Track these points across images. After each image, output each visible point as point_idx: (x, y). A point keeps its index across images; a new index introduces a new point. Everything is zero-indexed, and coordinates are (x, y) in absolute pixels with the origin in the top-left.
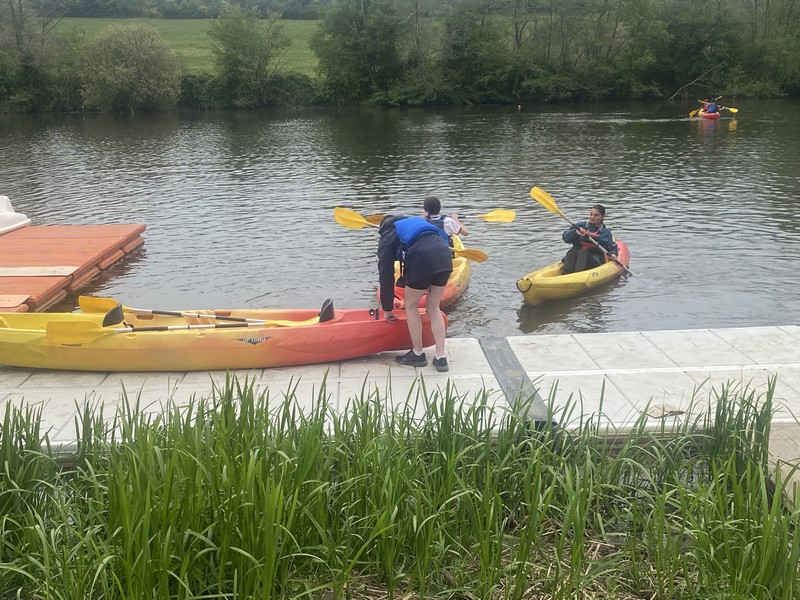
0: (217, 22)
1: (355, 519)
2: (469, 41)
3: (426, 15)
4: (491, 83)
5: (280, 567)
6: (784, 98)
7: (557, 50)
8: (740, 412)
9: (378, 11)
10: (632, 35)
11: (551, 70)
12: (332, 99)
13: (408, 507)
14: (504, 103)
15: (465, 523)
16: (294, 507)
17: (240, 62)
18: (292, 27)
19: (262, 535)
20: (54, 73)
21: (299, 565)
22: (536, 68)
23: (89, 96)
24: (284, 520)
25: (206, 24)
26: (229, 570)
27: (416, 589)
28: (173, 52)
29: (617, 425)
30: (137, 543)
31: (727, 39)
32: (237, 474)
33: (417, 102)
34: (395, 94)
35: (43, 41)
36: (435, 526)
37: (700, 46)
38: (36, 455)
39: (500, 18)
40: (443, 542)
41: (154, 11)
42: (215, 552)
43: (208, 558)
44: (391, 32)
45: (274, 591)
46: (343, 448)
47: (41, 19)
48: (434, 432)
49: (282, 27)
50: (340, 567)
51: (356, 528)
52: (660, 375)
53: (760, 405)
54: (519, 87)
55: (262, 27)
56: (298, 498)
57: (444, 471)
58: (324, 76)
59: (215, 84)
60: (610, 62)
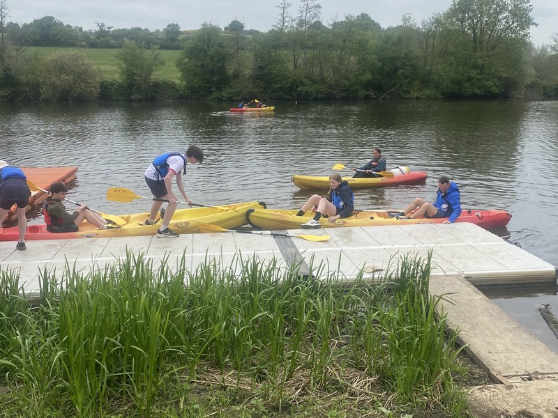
0: (121, 50)
1: (202, 331)
2: (268, 64)
3: (243, 49)
4: (280, 89)
5: (158, 358)
6: (442, 99)
7: (317, 70)
8: (414, 269)
9: (215, 46)
10: (359, 63)
11: (314, 82)
12: (189, 96)
13: (231, 324)
14: (288, 100)
15: (263, 331)
16: (166, 324)
17: (135, 74)
18: (165, 54)
19: (149, 339)
20: (23, 78)
21: (169, 356)
22: (305, 80)
23: (45, 92)
24: (161, 330)
25: (115, 51)
26: (130, 359)
27: (236, 369)
28: (95, 67)
29: (348, 277)
30: (77, 344)
31: (411, 66)
32: (134, 305)
33: (238, 98)
34: (225, 94)
35: (17, 59)
36: (247, 333)
37: (396, 69)
38: (16, 298)
39: (285, 52)
40: (251, 342)
41: (84, 43)
42: (121, 349)
43: (118, 353)
44: (223, 58)
45: (155, 372)
46: (195, 292)
47: (16, 47)
48: (247, 282)
49: (159, 54)
50: (193, 357)
51: (202, 335)
52: (371, 250)
53: (424, 266)
54: (296, 91)
55: (148, 54)
56: (169, 318)
57: (252, 302)
58: (184, 83)
59: (120, 86)
60: (346, 78)
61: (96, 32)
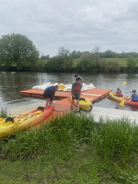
5: (130, 149)
16: (133, 140)
17: (131, 65)
23: (106, 69)
25: (126, 59)
26: (121, 148)
28: (120, 63)
30: (107, 140)
32: (124, 132)
35: (100, 61)
38: (93, 122)
43: (118, 145)
45: (128, 153)
47: (100, 58)
55: (135, 59)
59: (126, 68)
61: (121, 54)
